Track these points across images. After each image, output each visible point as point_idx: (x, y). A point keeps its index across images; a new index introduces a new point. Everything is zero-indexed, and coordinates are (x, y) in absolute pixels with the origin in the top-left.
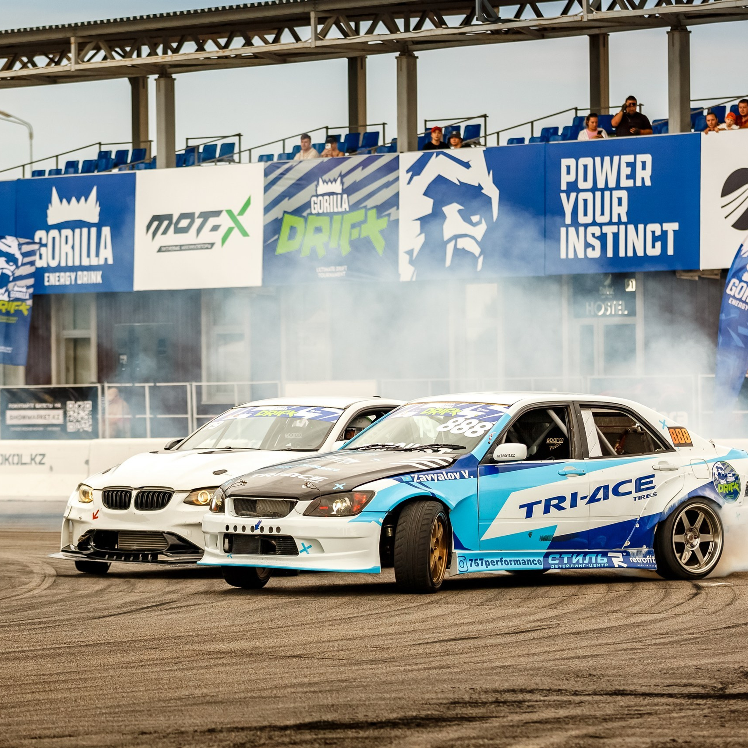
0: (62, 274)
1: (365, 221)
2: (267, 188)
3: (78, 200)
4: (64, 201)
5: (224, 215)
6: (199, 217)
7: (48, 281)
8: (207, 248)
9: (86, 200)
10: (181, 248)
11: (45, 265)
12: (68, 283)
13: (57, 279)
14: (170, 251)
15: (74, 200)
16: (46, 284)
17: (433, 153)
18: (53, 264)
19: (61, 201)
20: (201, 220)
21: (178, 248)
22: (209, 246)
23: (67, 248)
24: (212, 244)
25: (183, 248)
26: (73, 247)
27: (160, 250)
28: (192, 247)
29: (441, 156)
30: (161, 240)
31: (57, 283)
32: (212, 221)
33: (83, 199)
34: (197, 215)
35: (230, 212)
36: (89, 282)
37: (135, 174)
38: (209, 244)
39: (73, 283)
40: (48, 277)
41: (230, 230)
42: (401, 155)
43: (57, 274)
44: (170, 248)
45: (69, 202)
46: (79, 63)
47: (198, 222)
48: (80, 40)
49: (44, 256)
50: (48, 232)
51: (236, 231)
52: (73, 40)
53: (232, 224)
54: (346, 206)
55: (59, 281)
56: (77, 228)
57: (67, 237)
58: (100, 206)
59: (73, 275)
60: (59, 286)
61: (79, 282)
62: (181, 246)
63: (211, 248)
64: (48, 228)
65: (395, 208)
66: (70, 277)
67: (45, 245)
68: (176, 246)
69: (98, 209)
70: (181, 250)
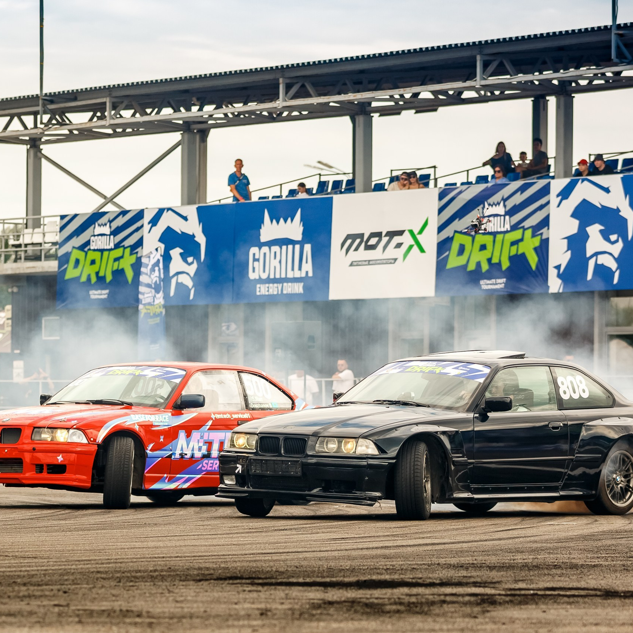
0: (271, 285)
1: (522, 240)
2: (441, 210)
3: (286, 221)
4: (274, 221)
5: (407, 234)
6: (385, 236)
7: (260, 291)
8: (391, 263)
9: (292, 220)
10: (369, 262)
11: (257, 277)
12: (275, 293)
13: (267, 289)
14: (360, 265)
15: (282, 220)
16: (258, 293)
17: (579, 180)
18: (264, 276)
19: (272, 222)
20: (387, 238)
21: (367, 263)
22: (393, 261)
23: (275, 263)
24: (395, 260)
25: (371, 263)
26: (280, 262)
27: (351, 265)
28: (378, 262)
29: (586, 182)
30: (353, 256)
31: (267, 293)
32: (397, 240)
33: (289, 219)
34: (383, 234)
35: (411, 232)
36: (293, 292)
37: (332, 197)
38: (392, 259)
39: (280, 293)
40: (260, 288)
41: (411, 247)
42: (553, 182)
43: (267, 285)
44: (360, 263)
45: (278, 222)
46: (286, 101)
47: (385, 240)
48: (288, 81)
49: (257, 270)
50: (260, 249)
51: (415, 248)
52: (281, 80)
53: (412, 242)
54: (508, 227)
55: (268, 291)
56: (284, 245)
57: (275, 253)
58: (303, 226)
59: (280, 286)
60: (268, 295)
61: (285, 292)
62: (369, 261)
63: (394, 263)
64: (260, 245)
65: (546, 228)
66: (277, 287)
67: (258, 260)
68: (365, 261)
69: (301, 228)
70: (369, 264)
